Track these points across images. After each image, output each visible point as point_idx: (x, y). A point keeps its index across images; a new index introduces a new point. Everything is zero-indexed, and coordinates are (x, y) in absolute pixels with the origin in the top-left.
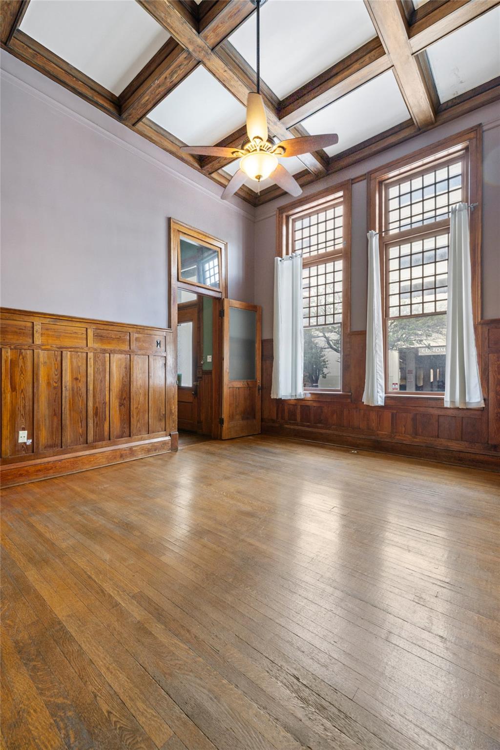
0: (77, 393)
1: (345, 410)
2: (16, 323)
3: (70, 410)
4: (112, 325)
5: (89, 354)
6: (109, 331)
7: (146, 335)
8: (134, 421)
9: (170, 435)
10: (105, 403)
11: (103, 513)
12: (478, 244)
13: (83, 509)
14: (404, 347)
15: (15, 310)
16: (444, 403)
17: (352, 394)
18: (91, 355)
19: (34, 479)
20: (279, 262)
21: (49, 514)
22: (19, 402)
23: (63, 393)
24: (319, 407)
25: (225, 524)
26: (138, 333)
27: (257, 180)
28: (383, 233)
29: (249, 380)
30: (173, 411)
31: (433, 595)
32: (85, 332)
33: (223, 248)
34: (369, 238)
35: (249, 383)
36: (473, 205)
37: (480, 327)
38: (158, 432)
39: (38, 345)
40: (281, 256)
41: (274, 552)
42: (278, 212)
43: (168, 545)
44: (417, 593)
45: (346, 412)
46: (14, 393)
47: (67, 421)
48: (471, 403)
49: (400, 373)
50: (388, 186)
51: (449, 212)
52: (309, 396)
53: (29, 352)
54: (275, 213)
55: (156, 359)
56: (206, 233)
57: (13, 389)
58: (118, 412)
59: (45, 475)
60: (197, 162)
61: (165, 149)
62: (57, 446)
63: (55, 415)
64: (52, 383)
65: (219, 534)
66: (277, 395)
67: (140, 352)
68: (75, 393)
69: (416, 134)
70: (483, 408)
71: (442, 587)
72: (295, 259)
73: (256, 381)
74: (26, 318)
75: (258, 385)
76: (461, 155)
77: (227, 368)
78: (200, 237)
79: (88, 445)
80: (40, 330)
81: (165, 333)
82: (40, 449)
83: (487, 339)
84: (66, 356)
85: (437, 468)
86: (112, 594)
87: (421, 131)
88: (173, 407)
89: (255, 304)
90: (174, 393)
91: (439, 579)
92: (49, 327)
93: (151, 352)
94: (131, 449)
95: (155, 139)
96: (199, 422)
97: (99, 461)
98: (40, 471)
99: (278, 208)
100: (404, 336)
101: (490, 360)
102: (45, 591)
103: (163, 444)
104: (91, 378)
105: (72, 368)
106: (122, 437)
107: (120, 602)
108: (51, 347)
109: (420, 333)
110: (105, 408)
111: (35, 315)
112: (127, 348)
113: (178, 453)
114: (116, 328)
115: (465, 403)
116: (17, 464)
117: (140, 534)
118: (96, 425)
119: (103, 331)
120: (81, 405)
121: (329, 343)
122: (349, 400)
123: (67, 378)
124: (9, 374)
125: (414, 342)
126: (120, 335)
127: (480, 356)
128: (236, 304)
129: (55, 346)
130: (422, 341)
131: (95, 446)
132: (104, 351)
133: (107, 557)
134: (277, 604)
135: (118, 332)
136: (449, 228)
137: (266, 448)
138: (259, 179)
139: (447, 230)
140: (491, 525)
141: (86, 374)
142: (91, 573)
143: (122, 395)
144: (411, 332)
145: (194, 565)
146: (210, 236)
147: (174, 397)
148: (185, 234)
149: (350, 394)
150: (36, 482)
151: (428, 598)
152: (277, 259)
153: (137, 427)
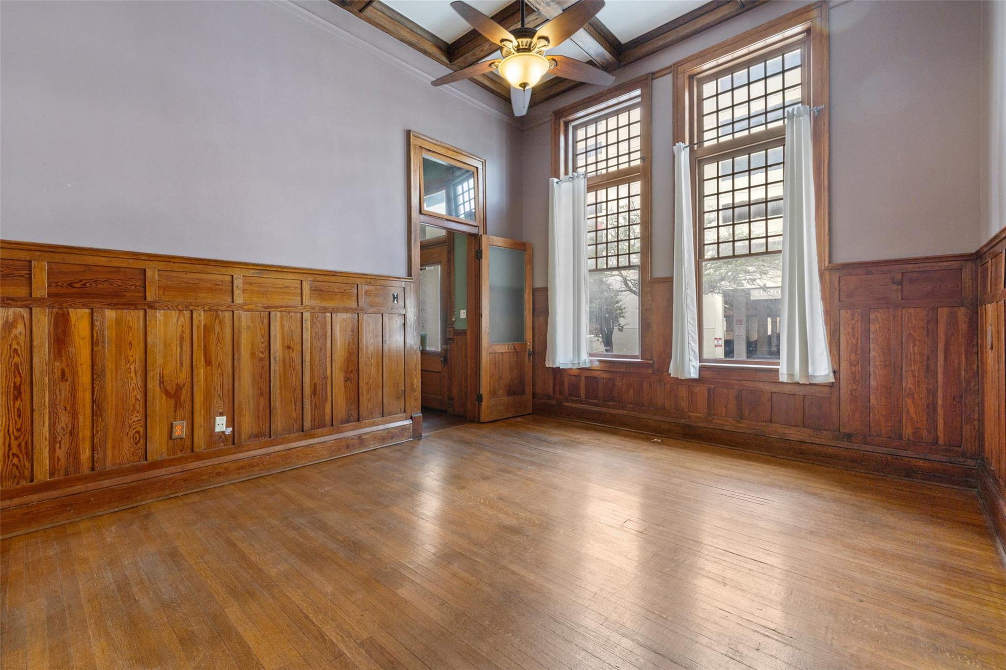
0: (290, 366)
1: (645, 383)
2: (210, 277)
3: (281, 389)
4: (334, 275)
5: (304, 314)
6: (331, 284)
7: (379, 287)
8: (363, 400)
9: (411, 418)
10: (325, 378)
11: (323, 527)
12: (824, 161)
13: (299, 521)
14: (730, 288)
15: (209, 260)
16: (779, 376)
17: (654, 362)
18: (307, 315)
19: (235, 479)
20: (555, 184)
21: (255, 528)
22: (216, 379)
23: (271, 365)
24: (610, 378)
25: (482, 545)
26: (370, 284)
27: (522, 88)
28: (696, 146)
29: (515, 343)
30: (415, 386)
31: (753, 648)
32: (300, 286)
33: (480, 167)
34: (676, 153)
35: (516, 346)
36: (816, 109)
37: (827, 273)
38: (396, 414)
39: (239, 304)
40: (558, 177)
41: (544, 584)
42: (554, 116)
43: (406, 574)
44: (732, 644)
45: (646, 385)
46: (208, 368)
47: (277, 403)
48: (816, 376)
49: (725, 322)
50: (702, 82)
51: (784, 118)
52: (596, 365)
53: (228, 315)
54: (550, 118)
55: (392, 318)
56: (458, 149)
57: (208, 362)
58: (343, 390)
59: (250, 474)
60: (444, 55)
61: (402, 40)
62: (265, 435)
63: (262, 394)
64: (257, 353)
65: (473, 557)
66: (554, 362)
67: (371, 310)
68: (287, 365)
69: (738, 12)
70: (833, 383)
71: (767, 636)
72: (576, 181)
73: (526, 344)
74: (223, 270)
75: (527, 350)
76: (800, 40)
77: (486, 328)
78: (450, 154)
79: (303, 432)
80: (241, 285)
81: (404, 283)
82: (243, 440)
83: (838, 290)
84: (276, 317)
85: (770, 464)
86: (334, 640)
87: (746, 8)
88: (415, 381)
89: (524, 241)
90: (416, 363)
91: (763, 624)
92: (252, 281)
93: (386, 309)
94: (360, 437)
95: (389, 28)
96: (451, 398)
97: (318, 455)
98: (243, 468)
99: (553, 112)
100: (730, 274)
101: (841, 318)
102: (249, 634)
103: (402, 430)
104: (307, 346)
105: (283, 333)
106: (349, 423)
107: (345, 652)
108: (256, 306)
109: (751, 269)
110: (326, 384)
111: (234, 266)
112: (353, 305)
113: (421, 442)
114: (339, 279)
115: (808, 376)
116: (213, 459)
117: (370, 557)
118: (315, 407)
119: (323, 283)
120: (295, 381)
121: (626, 285)
122: (650, 371)
123: (277, 346)
124: (203, 343)
125: (743, 282)
126: (345, 288)
127: (828, 312)
128: (498, 241)
129: (260, 305)
130: (755, 280)
131: (314, 434)
132: (324, 310)
133: (329, 589)
134: (546, 657)
135: (341, 285)
136: (785, 138)
137: (539, 435)
138: (524, 87)
139: (781, 142)
140: (838, 547)
141: (300, 340)
142: (308, 611)
143: (348, 367)
144: (739, 268)
145: (440, 601)
146: (462, 152)
147: (415, 366)
148: (429, 150)
149: (651, 362)
150: (238, 482)
151: (746, 652)
152: (553, 182)
153: (367, 409)
